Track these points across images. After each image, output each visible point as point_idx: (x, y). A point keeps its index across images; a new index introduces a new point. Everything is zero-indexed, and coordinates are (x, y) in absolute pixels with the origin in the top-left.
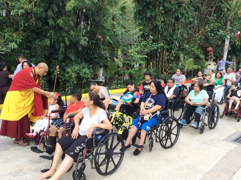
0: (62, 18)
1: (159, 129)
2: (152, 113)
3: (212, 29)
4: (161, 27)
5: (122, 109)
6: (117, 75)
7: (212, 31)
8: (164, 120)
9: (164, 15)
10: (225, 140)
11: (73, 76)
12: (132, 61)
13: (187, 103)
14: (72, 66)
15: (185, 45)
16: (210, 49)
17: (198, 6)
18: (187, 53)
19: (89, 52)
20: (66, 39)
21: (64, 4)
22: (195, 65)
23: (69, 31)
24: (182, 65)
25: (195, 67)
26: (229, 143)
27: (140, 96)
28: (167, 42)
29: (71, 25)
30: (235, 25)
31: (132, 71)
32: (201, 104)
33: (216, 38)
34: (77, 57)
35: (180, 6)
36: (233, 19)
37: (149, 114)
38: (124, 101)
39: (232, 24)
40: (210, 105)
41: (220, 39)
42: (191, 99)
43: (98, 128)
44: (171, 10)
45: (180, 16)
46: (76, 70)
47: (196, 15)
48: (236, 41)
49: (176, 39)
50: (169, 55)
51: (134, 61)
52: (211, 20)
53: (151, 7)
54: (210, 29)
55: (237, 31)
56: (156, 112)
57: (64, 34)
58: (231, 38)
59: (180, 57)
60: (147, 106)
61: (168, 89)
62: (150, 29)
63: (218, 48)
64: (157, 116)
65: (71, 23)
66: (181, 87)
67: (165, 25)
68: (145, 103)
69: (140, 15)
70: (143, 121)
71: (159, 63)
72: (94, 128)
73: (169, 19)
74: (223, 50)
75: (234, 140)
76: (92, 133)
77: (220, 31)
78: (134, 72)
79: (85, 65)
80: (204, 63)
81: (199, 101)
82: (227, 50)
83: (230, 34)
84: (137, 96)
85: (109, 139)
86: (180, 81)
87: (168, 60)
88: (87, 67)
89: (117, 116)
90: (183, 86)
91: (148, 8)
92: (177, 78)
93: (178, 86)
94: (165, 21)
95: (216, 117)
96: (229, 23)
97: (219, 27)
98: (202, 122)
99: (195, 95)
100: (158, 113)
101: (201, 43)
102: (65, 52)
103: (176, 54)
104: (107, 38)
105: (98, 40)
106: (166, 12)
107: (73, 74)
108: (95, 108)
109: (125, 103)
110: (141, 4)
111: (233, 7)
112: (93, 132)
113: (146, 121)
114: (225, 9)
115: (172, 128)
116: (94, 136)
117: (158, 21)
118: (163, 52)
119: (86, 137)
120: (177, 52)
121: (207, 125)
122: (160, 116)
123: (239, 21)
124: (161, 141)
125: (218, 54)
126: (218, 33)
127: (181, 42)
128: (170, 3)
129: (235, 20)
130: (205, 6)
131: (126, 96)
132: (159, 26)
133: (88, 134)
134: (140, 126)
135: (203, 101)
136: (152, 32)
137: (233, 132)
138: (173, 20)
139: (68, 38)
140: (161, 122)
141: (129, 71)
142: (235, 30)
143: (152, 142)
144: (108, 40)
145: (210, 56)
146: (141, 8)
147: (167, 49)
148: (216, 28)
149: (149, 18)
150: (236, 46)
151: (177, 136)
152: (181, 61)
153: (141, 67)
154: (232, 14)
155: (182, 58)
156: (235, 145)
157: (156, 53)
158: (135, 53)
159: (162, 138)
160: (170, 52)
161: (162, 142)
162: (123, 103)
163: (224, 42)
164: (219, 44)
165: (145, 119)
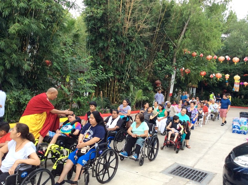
0: (4, 40)
1: (96, 163)
2: (90, 146)
3: (160, 63)
4: (113, 58)
5: (59, 141)
6: (64, 103)
7: (160, 66)
8: (102, 152)
9: (116, 46)
10: (163, 172)
11: (11, 102)
12: (81, 89)
13: (129, 135)
14: (12, 91)
15: (135, 77)
16: (158, 81)
17: (148, 42)
18: (137, 84)
19: (33, 77)
20: (7, 62)
21: (8, 26)
22: (144, 96)
23: (11, 54)
24: (132, 96)
25: (144, 98)
26: (166, 175)
27: (80, 127)
28: (118, 73)
29: (14, 48)
30: (180, 61)
31: (80, 100)
32: (142, 136)
33: (163, 72)
34: (19, 81)
35: (131, 41)
36: (179, 56)
37: (86, 147)
38: (62, 132)
39: (178, 61)
40: (150, 137)
41: (167, 73)
42: (133, 130)
43: (23, 163)
44: (122, 43)
45: (130, 49)
46: (15, 96)
47: (146, 49)
48: (181, 76)
49: (127, 70)
50: (120, 85)
51: (82, 89)
52: (159, 55)
53: (103, 38)
54: (158, 64)
55: (182, 67)
56: (94, 144)
57: (5, 57)
58: (177, 73)
59: (131, 87)
60: (85, 138)
61: (112, 120)
62: (102, 59)
63: (165, 81)
64: (95, 149)
65: (15, 46)
66: (126, 118)
67: (116, 56)
68: (84, 134)
69: (92, 44)
70: (80, 155)
71: (110, 92)
72: (19, 164)
73: (120, 51)
74: (169, 84)
75: (171, 171)
76: (15, 170)
77: (167, 66)
78: (83, 100)
79: (28, 91)
80: (152, 95)
81: (140, 133)
82: (173, 84)
83: (176, 70)
84: (77, 127)
85: (36, 176)
86: (126, 112)
87: (119, 90)
88: (29, 93)
89: (52, 149)
90: (128, 117)
91: (101, 38)
92: (124, 108)
93: (124, 116)
94: (116, 53)
95: (156, 149)
96: (175, 59)
97: (166, 62)
98: (141, 154)
99: (137, 127)
100: (96, 145)
101: (150, 76)
102: (5, 76)
103: (127, 85)
104: (54, 64)
105: (44, 65)
106: (118, 45)
107: (11, 100)
108: (23, 141)
109: (63, 135)
110: (94, 34)
111: (179, 46)
112: (16, 168)
113: (83, 154)
114: (172, 46)
115: (110, 161)
116: (17, 173)
117: (110, 52)
118: (115, 82)
119: (7, 174)
120: (127, 83)
121: (147, 157)
122: (98, 148)
123: (183, 58)
124: (97, 175)
125: (166, 87)
126: (165, 68)
127: (131, 73)
128: (122, 36)
129: (180, 57)
130: (154, 42)
131: (65, 127)
132: (110, 56)
133: (10, 171)
134: (76, 160)
135: (143, 133)
136: (104, 61)
137: (171, 163)
138: (124, 53)
139: (9, 61)
140: (99, 155)
141: (77, 100)
142: (180, 66)
143: (88, 177)
144: (56, 66)
145: (158, 88)
146: (93, 38)
147: (118, 79)
148: (163, 63)
149: (101, 48)
150: (181, 80)
151: (115, 169)
152: (131, 92)
153: (90, 96)
154: (178, 51)
155: (132, 89)
156: (171, 177)
157: (107, 82)
158: (84, 81)
159: (99, 173)
160: (121, 82)
161: (98, 177)
162: (60, 135)
163: (171, 76)
164: (166, 78)
165: (82, 152)
